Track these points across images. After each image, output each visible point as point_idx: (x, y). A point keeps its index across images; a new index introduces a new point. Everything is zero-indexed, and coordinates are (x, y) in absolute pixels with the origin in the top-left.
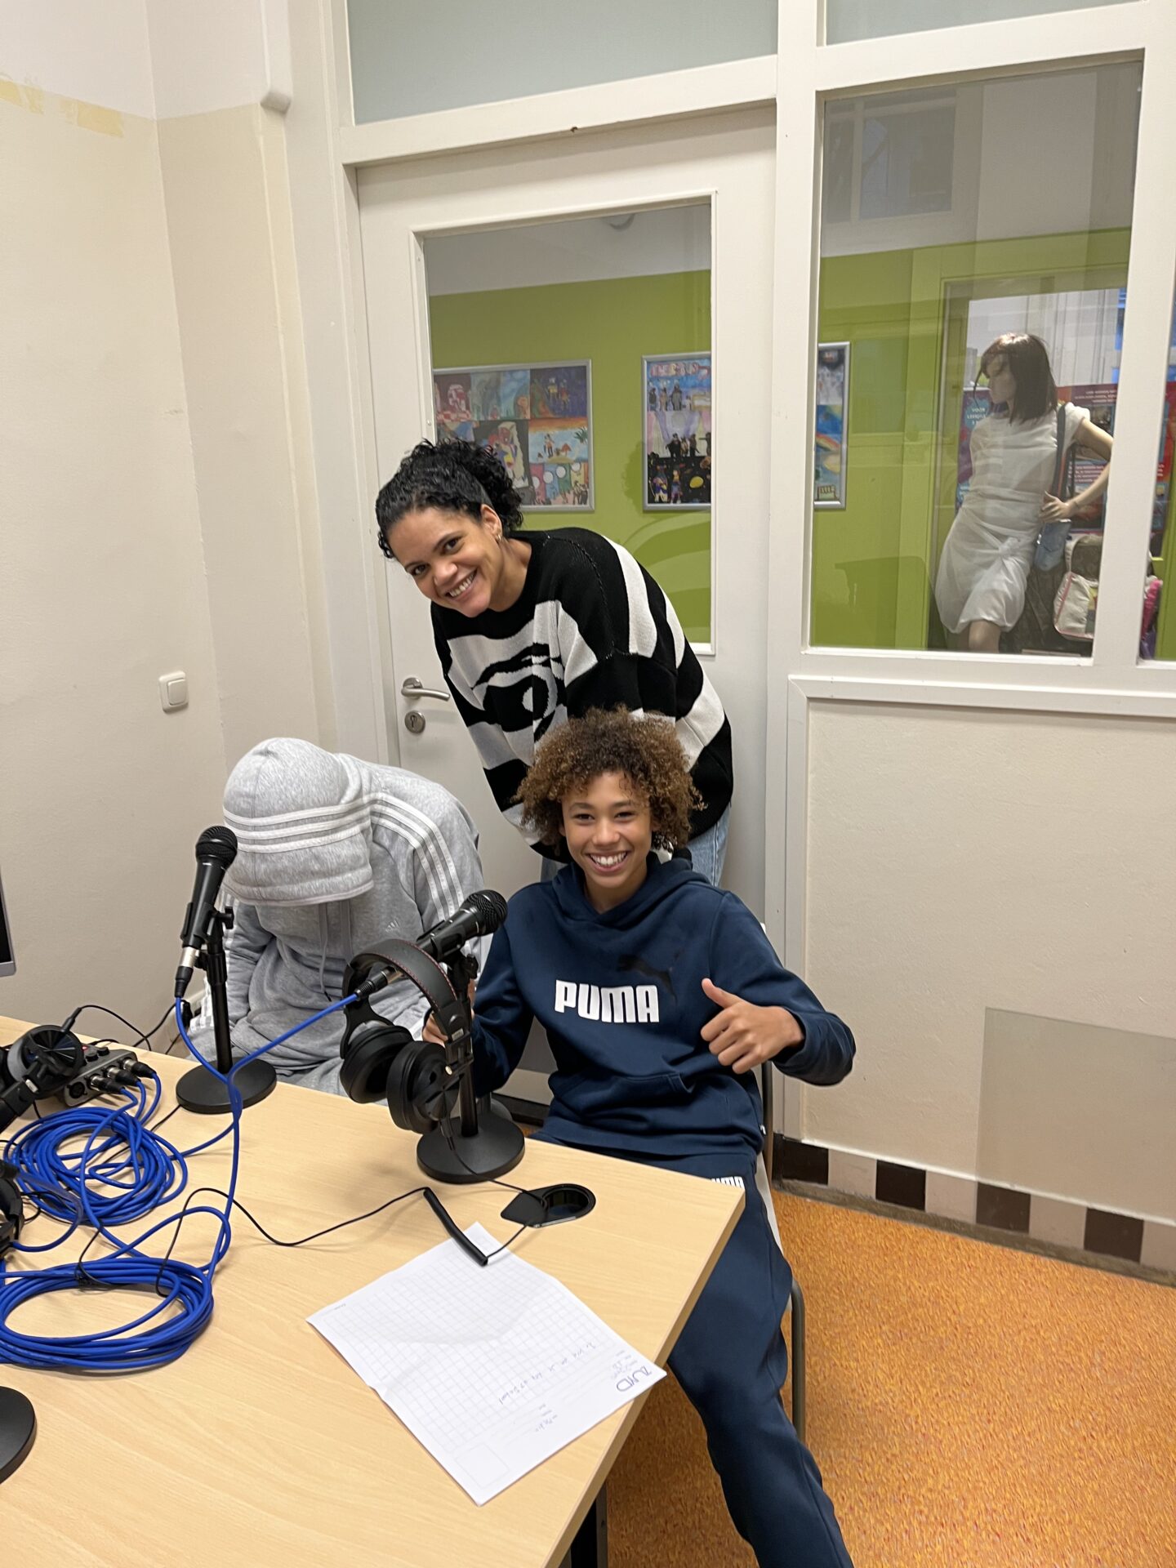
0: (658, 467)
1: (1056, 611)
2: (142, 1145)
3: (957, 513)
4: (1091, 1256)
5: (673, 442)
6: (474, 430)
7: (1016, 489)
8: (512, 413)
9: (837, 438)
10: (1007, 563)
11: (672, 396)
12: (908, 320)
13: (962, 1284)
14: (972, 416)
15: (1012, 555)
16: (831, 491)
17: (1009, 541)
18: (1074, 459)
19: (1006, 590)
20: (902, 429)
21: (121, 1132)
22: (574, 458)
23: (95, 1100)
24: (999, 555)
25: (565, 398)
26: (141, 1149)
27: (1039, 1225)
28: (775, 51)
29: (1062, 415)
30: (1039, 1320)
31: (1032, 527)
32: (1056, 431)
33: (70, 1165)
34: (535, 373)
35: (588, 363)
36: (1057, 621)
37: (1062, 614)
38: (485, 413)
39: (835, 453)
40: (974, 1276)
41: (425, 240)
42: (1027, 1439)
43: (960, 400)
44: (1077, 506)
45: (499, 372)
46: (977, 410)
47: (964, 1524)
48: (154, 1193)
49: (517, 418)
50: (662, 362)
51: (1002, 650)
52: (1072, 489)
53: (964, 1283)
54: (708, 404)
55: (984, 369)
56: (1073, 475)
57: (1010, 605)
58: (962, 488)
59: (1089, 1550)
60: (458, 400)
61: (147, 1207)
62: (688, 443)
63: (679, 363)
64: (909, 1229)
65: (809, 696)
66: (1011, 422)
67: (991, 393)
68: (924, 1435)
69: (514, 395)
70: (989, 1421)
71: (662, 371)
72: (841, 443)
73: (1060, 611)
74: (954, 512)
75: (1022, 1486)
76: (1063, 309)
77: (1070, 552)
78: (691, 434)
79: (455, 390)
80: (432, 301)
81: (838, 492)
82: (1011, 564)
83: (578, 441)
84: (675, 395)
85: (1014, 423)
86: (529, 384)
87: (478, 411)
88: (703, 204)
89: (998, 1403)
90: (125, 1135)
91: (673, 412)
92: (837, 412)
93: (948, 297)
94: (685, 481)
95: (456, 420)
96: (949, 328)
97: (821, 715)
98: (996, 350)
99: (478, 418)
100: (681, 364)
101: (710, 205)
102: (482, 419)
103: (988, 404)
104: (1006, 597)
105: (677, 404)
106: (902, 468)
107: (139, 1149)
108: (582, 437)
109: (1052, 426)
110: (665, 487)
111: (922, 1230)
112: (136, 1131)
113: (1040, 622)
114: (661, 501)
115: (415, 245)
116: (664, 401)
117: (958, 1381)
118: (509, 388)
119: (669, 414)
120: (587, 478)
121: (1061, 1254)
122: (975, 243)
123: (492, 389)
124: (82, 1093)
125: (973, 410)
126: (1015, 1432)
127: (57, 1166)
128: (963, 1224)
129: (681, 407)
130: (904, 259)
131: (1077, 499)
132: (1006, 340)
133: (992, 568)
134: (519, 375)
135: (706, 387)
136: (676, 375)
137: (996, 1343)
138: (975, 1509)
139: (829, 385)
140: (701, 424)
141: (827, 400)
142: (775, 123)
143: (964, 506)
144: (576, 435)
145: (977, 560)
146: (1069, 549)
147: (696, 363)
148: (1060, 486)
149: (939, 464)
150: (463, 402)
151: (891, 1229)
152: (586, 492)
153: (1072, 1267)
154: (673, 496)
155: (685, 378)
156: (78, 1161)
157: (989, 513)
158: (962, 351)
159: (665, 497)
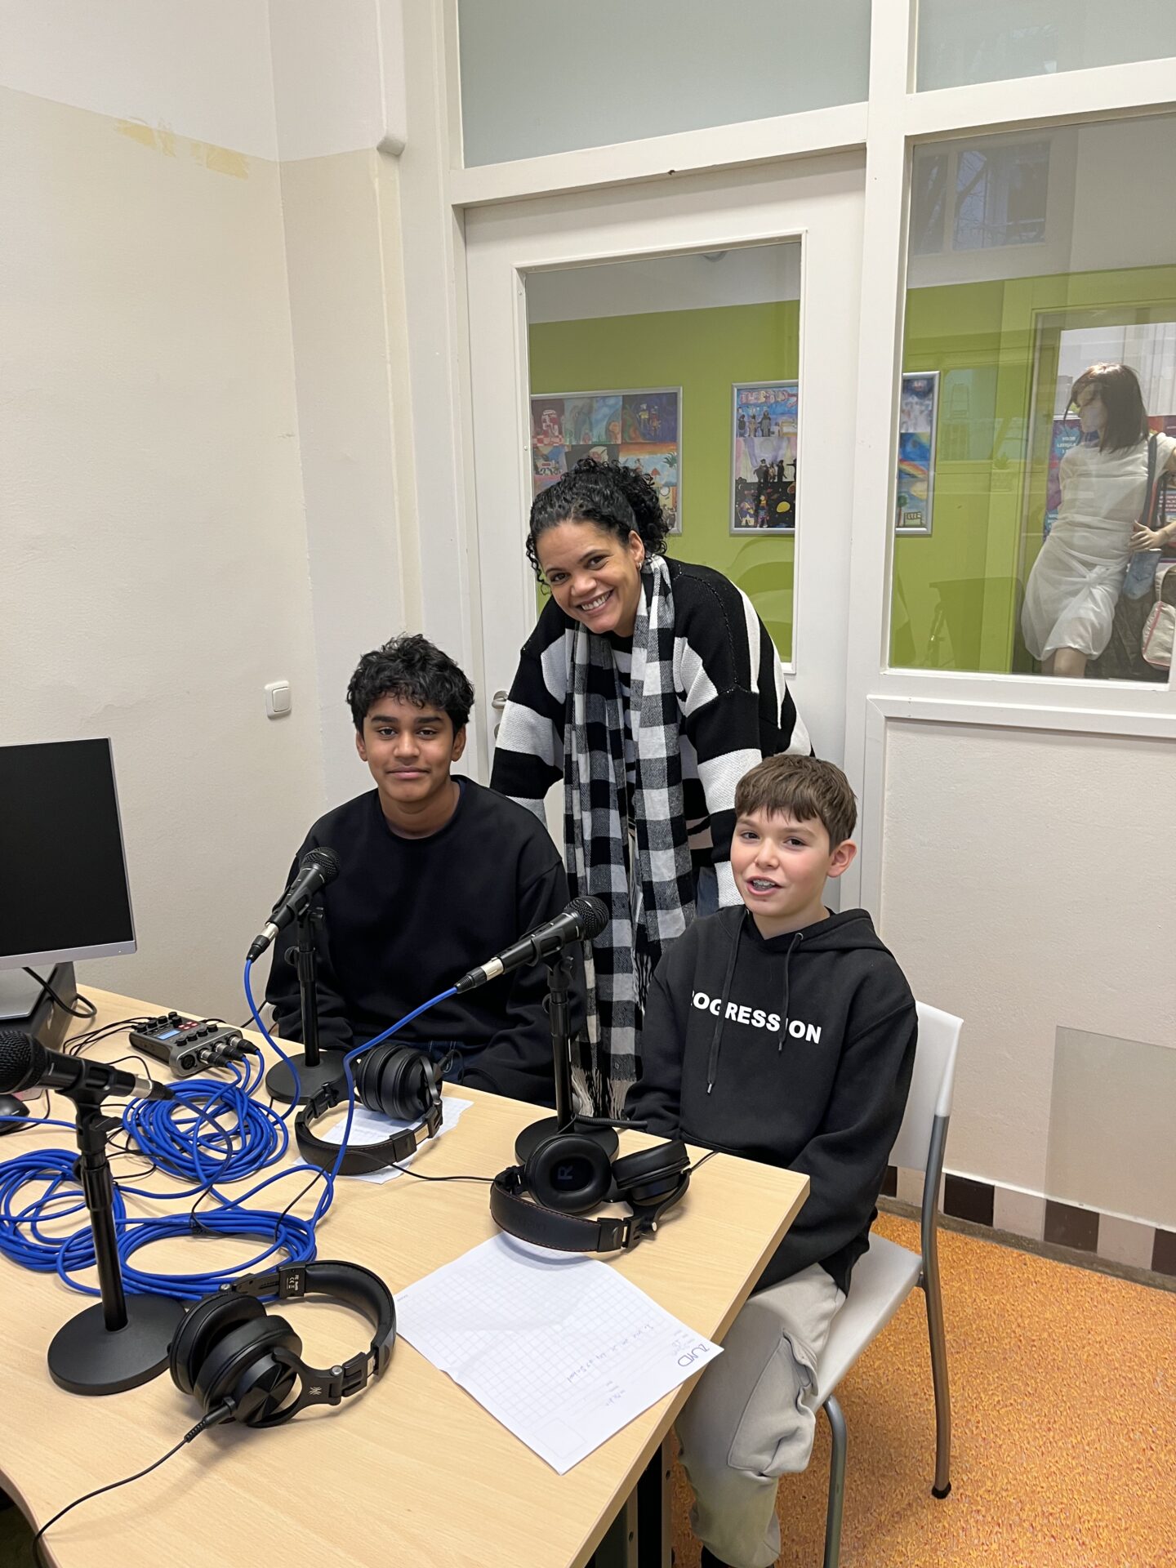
0: (746, 492)
1: (1145, 641)
2: (248, 1114)
3: (1045, 541)
4: (1159, 1277)
5: (761, 467)
6: (566, 453)
7: (1105, 518)
8: (603, 438)
9: (923, 465)
10: (1094, 591)
11: (761, 423)
12: (999, 349)
13: (1028, 1298)
14: (1062, 445)
15: (1100, 584)
16: (917, 518)
17: (1097, 569)
18: (1165, 489)
19: (1093, 618)
20: (991, 458)
21: (228, 1101)
22: (663, 483)
23: (204, 1073)
24: (1085, 584)
25: (656, 423)
26: (248, 1118)
27: (1106, 1245)
28: (867, 99)
29: (1153, 445)
30: (1103, 1336)
31: (1121, 556)
32: (1147, 460)
33: (182, 1128)
34: (626, 399)
35: (679, 389)
36: (1146, 649)
37: (1150, 644)
38: (577, 438)
39: (922, 480)
40: (1041, 1293)
41: (527, 275)
42: (1087, 1448)
43: (1050, 427)
44: (1167, 535)
45: (591, 398)
46: (1067, 439)
47: (1021, 1525)
48: (259, 1156)
49: (608, 443)
50: (752, 390)
51: (1087, 676)
52: (1163, 518)
53: (1030, 1298)
54: (794, 430)
55: (1074, 399)
56: (1164, 504)
57: (1096, 633)
58: (1050, 516)
59: (1143, 1556)
60: (552, 424)
61: (253, 1167)
62: (776, 468)
63: (768, 390)
64: (977, 1244)
65: (888, 715)
66: (1101, 451)
67: (1081, 421)
68: (984, 1439)
69: (607, 419)
70: (1049, 1430)
71: (752, 399)
72: (928, 470)
73: (1149, 639)
74: (1042, 540)
75: (1079, 1492)
76: (1161, 338)
77: (1161, 582)
78: (779, 460)
79: (549, 415)
80: (532, 328)
81: (924, 518)
82: (1098, 592)
83: (668, 465)
84: (764, 421)
85: (1104, 452)
86: (620, 409)
87: (571, 436)
88: (793, 243)
89: (1058, 1412)
90: (233, 1105)
91: (762, 439)
92: (925, 440)
93: (1040, 326)
94: (772, 505)
95: (549, 444)
96: (1040, 359)
97: (900, 734)
98: (1087, 379)
99: (570, 441)
100: (770, 391)
101: (801, 243)
102: (574, 443)
103: (1078, 433)
104: (1093, 625)
105: (766, 431)
106: (989, 495)
107: (245, 1118)
108: (671, 462)
109: (1144, 456)
110: (752, 512)
111: (989, 1245)
112: (243, 1102)
113: (1128, 651)
114: (747, 526)
115: (518, 282)
116: (753, 427)
117: (1020, 1391)
118: (602, 413)
119: (758, 441)
120: (675, 502)
121: (1128, 1274)
122: (1068, 274)
123: (585, 414)
124: (193, 1065)
125: (1063, 439)
126: (1074, 1441)
127: (171, 1129)
128: (1031, 1241)
129: (770, 433)
130: (997, 289)
131: (1167, 528)
132: (1097, 370)
133: (1080, 595)
134: (611, 402)
135: (792, 413)
136: (766, 402)
137: (1060, 1356)
138: (1032, 1512)
139: (917, 413)
140: (789, 450)
141: (915, 429)
142: (864, 166)
143: (1051, 534)
144: (666, 460)
145: (1063, 588)
146: (1160, 579)
147: (786, 392)
148: (1150, 515)
149: (1026, 492)
150: (556, 427)
151: (958, 1244)
152: (674, 515)
153: (1139, 1287)
154: (760, 520)
155: (774, 406)
156: (191, 1125)
157: (1076, 541)
158: (1054, 380)
159: (752, 521)
